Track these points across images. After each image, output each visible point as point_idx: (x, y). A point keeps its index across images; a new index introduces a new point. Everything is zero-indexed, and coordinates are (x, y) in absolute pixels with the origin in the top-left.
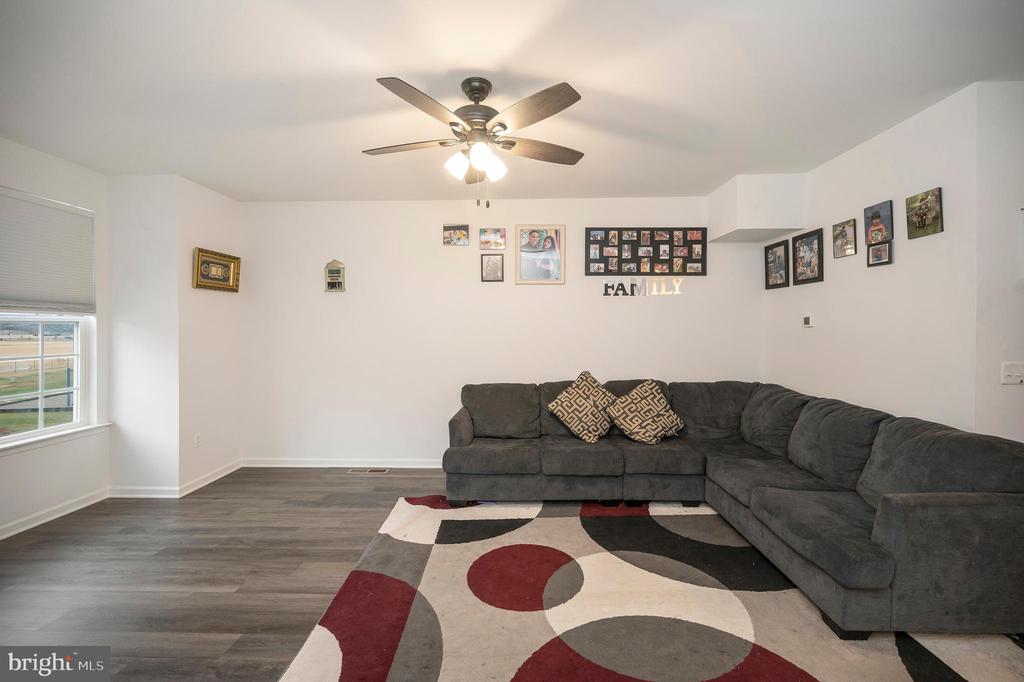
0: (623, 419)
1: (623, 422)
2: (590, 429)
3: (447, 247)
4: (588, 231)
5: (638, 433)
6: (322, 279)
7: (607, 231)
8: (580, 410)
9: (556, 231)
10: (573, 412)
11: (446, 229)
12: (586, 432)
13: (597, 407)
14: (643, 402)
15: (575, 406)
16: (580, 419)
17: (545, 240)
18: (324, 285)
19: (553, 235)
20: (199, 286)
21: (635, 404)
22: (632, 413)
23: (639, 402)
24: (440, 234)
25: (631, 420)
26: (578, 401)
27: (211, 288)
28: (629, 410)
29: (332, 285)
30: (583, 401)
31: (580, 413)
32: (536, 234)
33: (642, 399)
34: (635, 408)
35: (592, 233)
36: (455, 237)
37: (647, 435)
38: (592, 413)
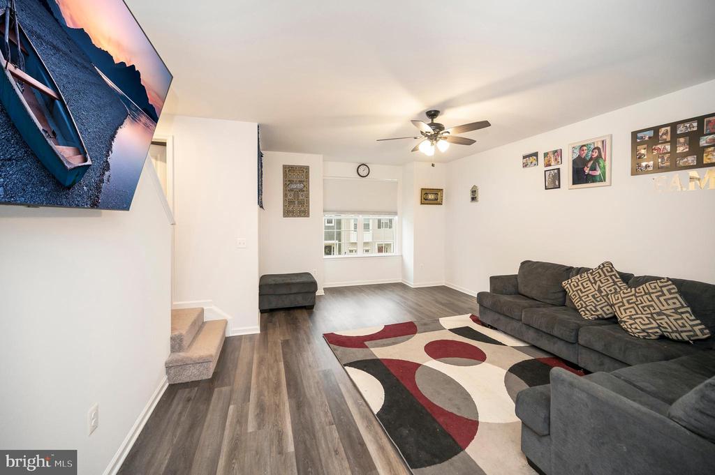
0: (619, 307)
1: (617, 309)
2: (588, 308)
3: (526, 169)
4: (634, 134)
5: (625, 322)
6: (469, 196)
7: (656, 129)
8: (583, 290)
9: (603, 142)
10: (577, 291)
11: (524, 157)
12: (583, 309)
13: (600, 292)
14: (645, 297)
15: (581, 287)
16: (580, 297)
17: (593, 152)
18: (470, 199)
19: (600, 145)
20: (422, 204)
21: (636, 297)
22: (629, 304)
23: (642, 296)
24: (521, 161)
25: (625, 310)
26: (584, 284)
27: (427, 204)
28: (628, 301)
29: (474, 199)
30: (590, 284)
31: (582, 293)
32: (585, 148)
33: (646, 294)
34: (634, 300)
35: (639, 135)
36: (529, 162)
37: (633, 326)
38: (593, 296)
